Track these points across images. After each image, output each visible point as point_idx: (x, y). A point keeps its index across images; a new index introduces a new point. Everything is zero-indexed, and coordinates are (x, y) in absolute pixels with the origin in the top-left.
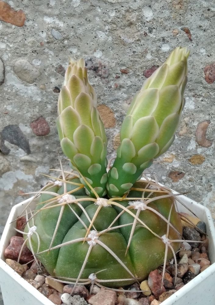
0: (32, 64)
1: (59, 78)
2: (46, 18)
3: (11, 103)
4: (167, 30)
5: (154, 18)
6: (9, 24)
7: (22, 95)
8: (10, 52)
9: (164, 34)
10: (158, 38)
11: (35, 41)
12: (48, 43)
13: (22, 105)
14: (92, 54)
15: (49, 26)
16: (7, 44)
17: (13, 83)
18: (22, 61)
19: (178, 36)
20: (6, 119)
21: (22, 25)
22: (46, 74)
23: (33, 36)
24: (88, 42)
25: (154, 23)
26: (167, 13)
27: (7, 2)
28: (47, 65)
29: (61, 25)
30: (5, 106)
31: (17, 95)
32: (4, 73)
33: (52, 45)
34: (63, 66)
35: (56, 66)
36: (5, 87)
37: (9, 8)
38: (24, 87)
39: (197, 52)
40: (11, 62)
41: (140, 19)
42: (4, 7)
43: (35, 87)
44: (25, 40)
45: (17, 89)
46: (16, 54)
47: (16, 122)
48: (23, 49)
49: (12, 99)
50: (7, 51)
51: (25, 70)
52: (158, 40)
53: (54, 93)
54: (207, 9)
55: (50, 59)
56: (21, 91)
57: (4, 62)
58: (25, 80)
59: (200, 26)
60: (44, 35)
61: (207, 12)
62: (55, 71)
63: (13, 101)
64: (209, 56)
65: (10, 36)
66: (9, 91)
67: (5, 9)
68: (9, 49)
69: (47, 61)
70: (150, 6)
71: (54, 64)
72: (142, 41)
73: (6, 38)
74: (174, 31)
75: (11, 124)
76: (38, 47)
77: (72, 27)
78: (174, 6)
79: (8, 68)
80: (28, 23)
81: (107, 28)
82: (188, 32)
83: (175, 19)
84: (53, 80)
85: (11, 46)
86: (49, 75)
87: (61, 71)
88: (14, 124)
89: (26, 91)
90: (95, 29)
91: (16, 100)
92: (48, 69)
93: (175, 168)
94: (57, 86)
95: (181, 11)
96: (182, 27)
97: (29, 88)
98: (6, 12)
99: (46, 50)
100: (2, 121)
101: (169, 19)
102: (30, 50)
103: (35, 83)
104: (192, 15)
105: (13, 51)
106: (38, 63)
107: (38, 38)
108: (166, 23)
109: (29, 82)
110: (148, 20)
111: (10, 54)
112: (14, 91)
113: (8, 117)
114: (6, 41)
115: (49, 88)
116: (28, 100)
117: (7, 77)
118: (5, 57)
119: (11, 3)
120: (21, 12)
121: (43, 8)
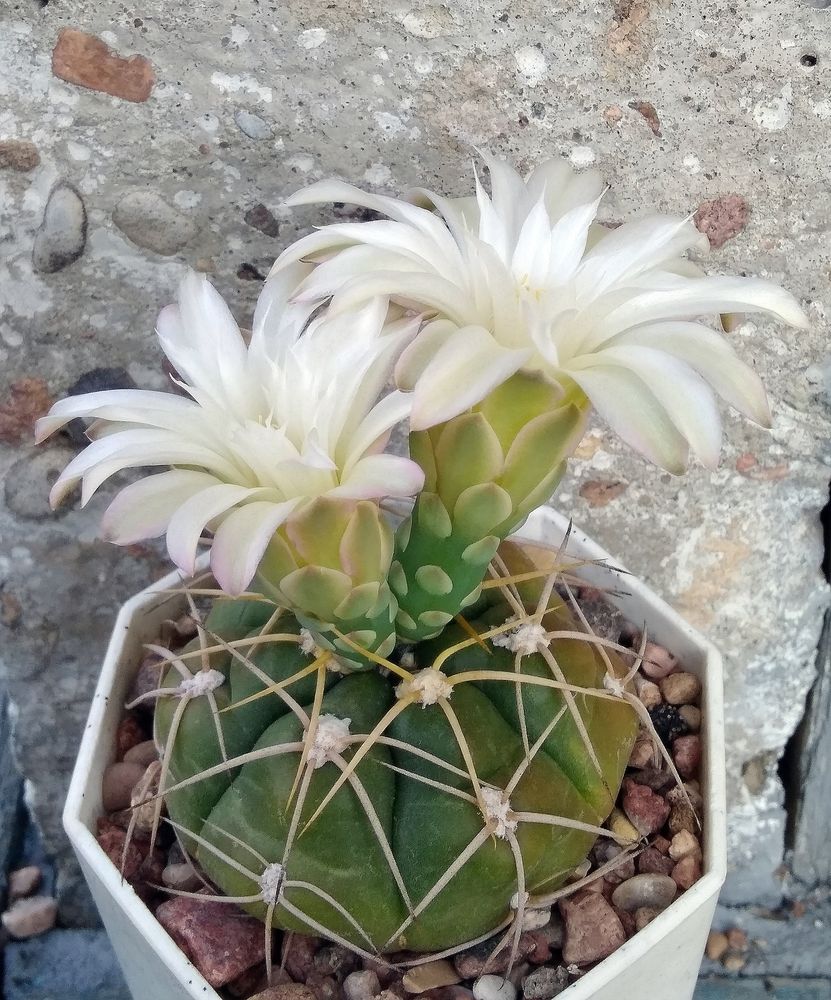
0: (172, 205)
1: (257, 240)
2: (219, 77)
3: (104, 309)
4: (587, 110)
5: (551, 77)
6: (103, 95)
7: (139, 284)
8: (102, 170)
9: (580, 120)
10: (559, 131)
11: (184, 140)
12: (223, 145)
13: (139, 313)
14: (357, 174)
15: (229, 99)
16: (95, 148)
17: (111, 253)
18: (143, 199)
19: (619, 124)
20: (86, 351)
21: (143, 96)
22: (216, 228)
23: (179, 127)
24: (348, 143)
25: (550, 92)
26: (588, 64)
27: (97, 34)
28: (218, 205)
29: (266, 95)
30: (85, 317)
31: (123, 285)
32: (84, 229)
33: (235, 152)
34: (269, 206)
35: (246, 209)
36: (86, 264)
37: (103, 49)
38: (145, 263)
39: (675, 167)
40: (107, 199)
41: (511, 81)
42: (86, 49)
43: (180, 265)
44: (153, 138)
45: (125, 269)
46: (122, 176)
47: (120, 360)
48: (144, 163)
49: (106, 298)
50: (94, 169)
51: (151, 221)
52: (560, 137)
53: (239, 281)
54: (709, 52)
55: (228, 189)
56: (136, 275)
57: (84, 198)
58: (150, 246)
59: (687, 99)
60: (211, 126)
61: (709, 59)
62: (244, 223)
63: (111, 303)
64: (708, 176)
65: (103, 128)
66: (99, 275)
67: (91, 54)
68: (99, 163)
69: (219, 196)
70: (539, 46)
71: (241, 203)
72: (511, 139)
73: (90, 132)
74: (608, 113)
75: (103, 365)
76: (192, 156)
77: (300, 104)
78: (612, 46)
79: (96, 216)
80: (163, 91)
81: (406, 104)
82: (649, 113)
83: (614, 81)
84: (235, 243)
85: (107, 154)
86: (225, 232)
87: (262, 222)
88: (114, 365)
89: (150, 274)
90: (369, 109)
91: (120, 299)
92: (221, 216)
93: (601, 472)
94: (249, 261)
95: (632, 60)
96: (632, 100)
97: (162, 268)
98: (91, 61)
99: (218, 165)
100: (75, 357)
101: (596, 78)
102: (165, 165)
103: (179, 254)
104: (662, 69)
105: (112, 170)
106: (187, 200)
107: (194, 134)
108: (584, 91)
109: (162, 252)
110: (532, 83)
111: (102, 178)
112: (113, 275)
113: (94, 346)
114: (91, 141)
115: (225, 267)
116: (157, 300)
117: (92, 238)
118: (88, 186)
119: (109, 37)
120: (141, 62)
121: (209, 49)
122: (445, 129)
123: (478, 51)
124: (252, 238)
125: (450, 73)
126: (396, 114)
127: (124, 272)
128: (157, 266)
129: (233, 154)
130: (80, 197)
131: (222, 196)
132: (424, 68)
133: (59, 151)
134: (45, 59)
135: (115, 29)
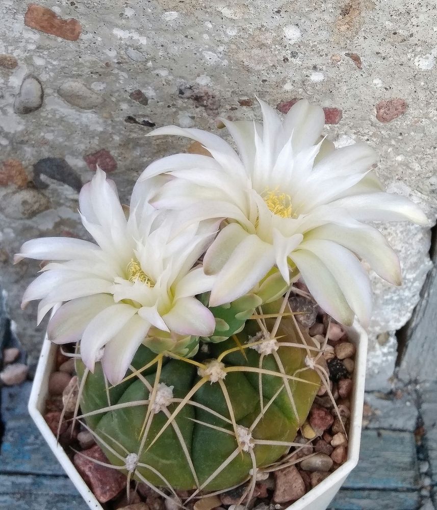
0: (90, 89)
1: (136, 106)
2: (118, 30)
3: (53, 131)
4: (321, 56)
5: (303, 40)
6: (52, 36)
7: (71, 121)
8: (52, 70)
9: (317, 61)
10: (305, 65)
11: (97, 60)
12: (119, 63)
13: (71, 134)
14: (192, 80)
15: (122, 42)
16: (48, 60)
17: (56, 107)
18: (74, 85)
19: (339, 63)
20: (43, 149)
21: (75, 38)
22: (114, 99)
23: (95, 54)
24: (188, 65)
25: (302, 47)
26: (324, 35)
27: (49, 8)
28: (115, 89)
29: (143, 41)
30: (42, 134)
31: (62, 121)
32: (42, 97)
33: (125, 66)
34: (143, 91)
35: (130, 91)
36: (43, 111)
37: (53, 15)
38: (75, 112)
39: (368, 84)
40: (54, 84)
41: (280, 41)
42: (44, 14)
43: (94, 115)
44: (80, 57)
45: (64, 114)
46: (63, 74)
47: (61, 154)
48: (76, 69)
49: (53, 126)
50: (47, 69)
51: (78, 96)
52: (305, 68)
53: (125, 123)
54: (393, 32)
55: (121, 82)
56: (71, 117)
57: (42, 83)
58: (78, 105)
59: (378, 53)
60: (112, 54)
61: (392, 36)
62: (129, 98)
63: (56, 129)
64: (386, 89)
65: (53, 51)
66: (50, 116)
67: (46, 17)
68: (51, 67)
69: (116, 85)
70: (297, 25)
71: (128, 89)
72: (279, 68)
73: (46, 53)
74: (333, 58)
75: (52, 156)
76: (101, 67)
77: (162, 46)
78: (338, 27)
79: (48, 91)
80: (86, 36)
81: (221, 49)
82: (356, 59)
83: (337, 44)
84: (124, 106)
85: (55, 63)
86: (118, 101)
87: (139, 98)
88: (57, 156)
89: (78, 117)
90: (200, 50)
91: (61, 127)
92: (117, 94)
94: (131, 115)
95: (349, 34)
96: (347, 52)
97: (84, 115)
98: (46, 20)
99: (116, 71)
100: (37, 152)
101: (328, 41)
102: (87, 71)
103: (94, 110)
104: (365, 38)
105: (57, 71)
106: (99, 87)
107: (103, 57)
108: (320, 47)
109: (85, 108)
110: (292, 42)
111: (52, 74)
112: (57, 117)
113: (47, 147)
114: (46, 57)
115: (118, 117)
116: (81, 129)
117: (46, 100)
118: (44, 77)
119: (56, 10)
120: (74, 22)
121: (112, 18)
122: (242, 61)
123: (263, 26)
124: (133, 104)
125: (247, 36)
126: (216, 53)
127: (63, 116)
128: (81, 114)
129: (124, 67)
130: (40, 82)
131: (118, 85)
132: (232, 33)
133: (28, 61)
134: (21, 17)
135: (59, 6)
